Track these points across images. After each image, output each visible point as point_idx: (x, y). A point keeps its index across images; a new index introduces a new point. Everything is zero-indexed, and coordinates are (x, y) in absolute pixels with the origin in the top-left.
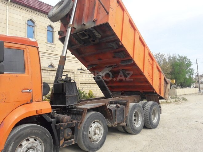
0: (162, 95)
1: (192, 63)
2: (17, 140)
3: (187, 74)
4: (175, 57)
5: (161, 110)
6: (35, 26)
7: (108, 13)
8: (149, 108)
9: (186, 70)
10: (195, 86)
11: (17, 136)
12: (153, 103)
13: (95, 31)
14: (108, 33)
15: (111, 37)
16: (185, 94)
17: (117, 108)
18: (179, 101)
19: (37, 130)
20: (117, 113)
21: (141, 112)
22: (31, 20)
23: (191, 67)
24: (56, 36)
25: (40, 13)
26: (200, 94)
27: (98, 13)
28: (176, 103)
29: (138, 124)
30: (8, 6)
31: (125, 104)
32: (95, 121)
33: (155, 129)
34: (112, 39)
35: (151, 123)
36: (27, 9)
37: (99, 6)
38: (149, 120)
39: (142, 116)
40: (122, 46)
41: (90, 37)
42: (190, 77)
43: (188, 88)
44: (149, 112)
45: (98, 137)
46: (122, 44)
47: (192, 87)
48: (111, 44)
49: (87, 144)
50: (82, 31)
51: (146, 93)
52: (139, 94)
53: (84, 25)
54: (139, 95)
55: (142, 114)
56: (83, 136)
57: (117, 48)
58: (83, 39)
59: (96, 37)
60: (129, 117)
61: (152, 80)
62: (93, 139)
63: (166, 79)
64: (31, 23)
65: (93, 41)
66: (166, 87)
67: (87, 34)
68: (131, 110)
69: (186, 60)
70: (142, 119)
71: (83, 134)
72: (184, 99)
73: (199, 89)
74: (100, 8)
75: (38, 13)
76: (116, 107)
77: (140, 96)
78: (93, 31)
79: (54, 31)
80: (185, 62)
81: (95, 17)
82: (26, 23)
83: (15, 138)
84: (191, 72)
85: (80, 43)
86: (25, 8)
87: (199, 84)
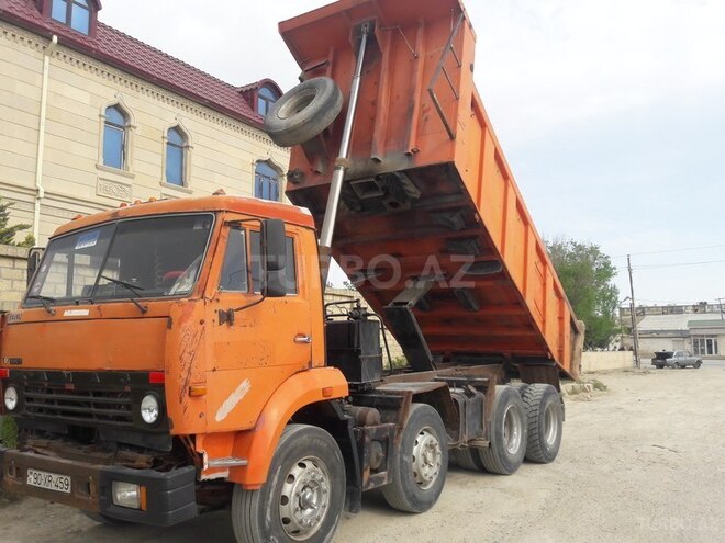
0: (566, 368)
1: (615, 268)
2: (286, 463)
3: (599, 303)
4: (560, 246)
5: (563, 409)
6: (130, 126)
7: (452, 137)
8: (539, 402)
9: (595, 289)
10: (618, 345)
11: (287, 451)
12: (548, 389)
13: (406, 181)
14: (443, 188)
15: (451, 199)
16: (592, 369)
17: (466, 398)
18: (585, 390)
19: (321, 439)
20: (469, 412)
21: (520, 413)
22: (117, 107)
23: (612, 282)
24: (193, 162)
25: (147, 86)
26: (637, 370)
27: (419, 134)
28: (575, 396)
29: (515, 446)
30: (47, 58)
31: (483, 388)
32: (425, 430)
33: (551, 464)
34: (454, 205)
35: (543, 446)
36: (108, 69)
37: (424, 112)
38: (537, 436)
39: (522, 422)
40: (480, 225)
41: (387, 194)
42: (606, 313)
43: (599, 349)
44: (538, 412)
45: (430, 472)
46: (481, 219)
47: (611, 347)
48: (446, 215)
49: (409, 488)
50: (369, 177)
51: (522, 359)
52: (501, 362)
53: (377, 161)
54: (501, 366)
55: (521, 417)
56: (402, 467)
57: (463, 229)
58: (365, 197)
59: (406, 197)
60: (493, 423)
61: (544, 322)
62: (421, 478)
63: (575, 320)
64: (117, 118)
65: (394, 205)
66: (573, 344)
67: (380, 186)
68: (499, 405)
69: (595, 259)
70: (522, 430)
71: (402, 461)
72: (597, 386)
73: (635, 354)
74: (426, 119)
75: (140, 84)
76: (465, 393)
77: (504, 367)
78: (404, 182)
79: (188, 147)
80: (593, 264)
81: (412, 145)
82: (100, 116)
83: (283, 456)
84: (610, 297)
85: (351, 209)
86: (101, 67)
87: (635, 338)
